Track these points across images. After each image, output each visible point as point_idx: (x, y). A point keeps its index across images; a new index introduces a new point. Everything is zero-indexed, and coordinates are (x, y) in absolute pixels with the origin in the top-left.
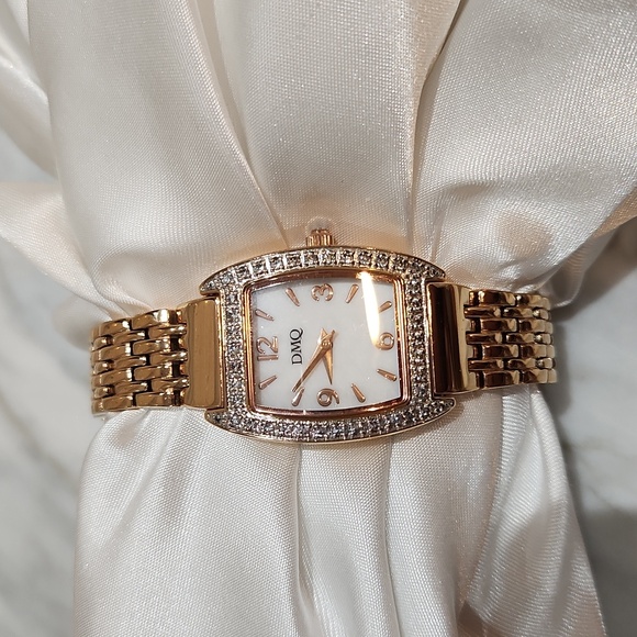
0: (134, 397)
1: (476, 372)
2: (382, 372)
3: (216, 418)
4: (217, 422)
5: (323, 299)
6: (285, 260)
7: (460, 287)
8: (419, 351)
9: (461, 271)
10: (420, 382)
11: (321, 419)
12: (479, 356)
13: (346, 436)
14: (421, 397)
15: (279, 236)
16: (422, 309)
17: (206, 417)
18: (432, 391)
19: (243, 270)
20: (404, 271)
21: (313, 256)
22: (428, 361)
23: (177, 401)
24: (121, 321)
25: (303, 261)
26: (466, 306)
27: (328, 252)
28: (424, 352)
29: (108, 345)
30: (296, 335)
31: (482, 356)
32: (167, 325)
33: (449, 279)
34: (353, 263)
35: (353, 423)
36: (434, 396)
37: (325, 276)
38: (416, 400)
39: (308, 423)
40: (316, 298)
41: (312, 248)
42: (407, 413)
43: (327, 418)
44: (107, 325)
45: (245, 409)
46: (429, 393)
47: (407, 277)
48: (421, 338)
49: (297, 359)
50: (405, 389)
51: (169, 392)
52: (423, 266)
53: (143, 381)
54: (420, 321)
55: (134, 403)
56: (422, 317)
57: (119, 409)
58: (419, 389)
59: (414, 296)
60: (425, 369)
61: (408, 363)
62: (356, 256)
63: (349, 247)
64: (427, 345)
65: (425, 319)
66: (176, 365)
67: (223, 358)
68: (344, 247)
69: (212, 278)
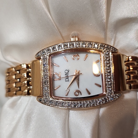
0: (16, 92)
1: (128, 84)
2: (96, 84)
3: (40, 100)
4: (40, 101)
5: (76, 59)
6: (63, 46)
7: (123, 55)
8: (109, 77)
9: (123, 50)
10: (110, 88)
11: (75, 100)
12: (130, 79)
13: (84, 106)
14: (110, 93)
15: (61, 38)
16: (110, 63)
17: (37, 99)
18: (114, 91)
19: (49, 50)
20: (104, 49)
21: (72, 44)
22: (112, 80)
23: (28, 94)
24: (12, 68)
25: (69, 46)
26: (125, 62)
27: (77, 43)
28: (111, 77)
29: (9, 75)
30: (67, 72)
31: (131, 79)
32: (26, 69)
33: (119, 52)
34: (86, 47)
35: (86, 102)
36: (114, 92)
37: (76, 51)
38: (108, 94)
39: (70, 102)
40: (74, 59)
41: (72, 42)
42: (105, 98)
43: (77, 100)
44: (9, 69)
45: (49, 97)
46: (113, 91)
47: (105, 51)
48: (110, 72)
49: (67, 80)
50: (104, 90)
51: (26, 91)
52: (110, 48)
53: (19, 87)
54: (109, 67)
55: (16, 94)
56: (110, 65)
57: (12, 96)
58: (109, 90)
59: (107, 58)
60: (111, 83)
61: (105, 81)
62: (87, 44)
63: (85, 41)
64: (112, 75)
65: (111, 66)
66: (28, 82)
67: (42, 79)
68: (83, 41)
69: (39, 53)
